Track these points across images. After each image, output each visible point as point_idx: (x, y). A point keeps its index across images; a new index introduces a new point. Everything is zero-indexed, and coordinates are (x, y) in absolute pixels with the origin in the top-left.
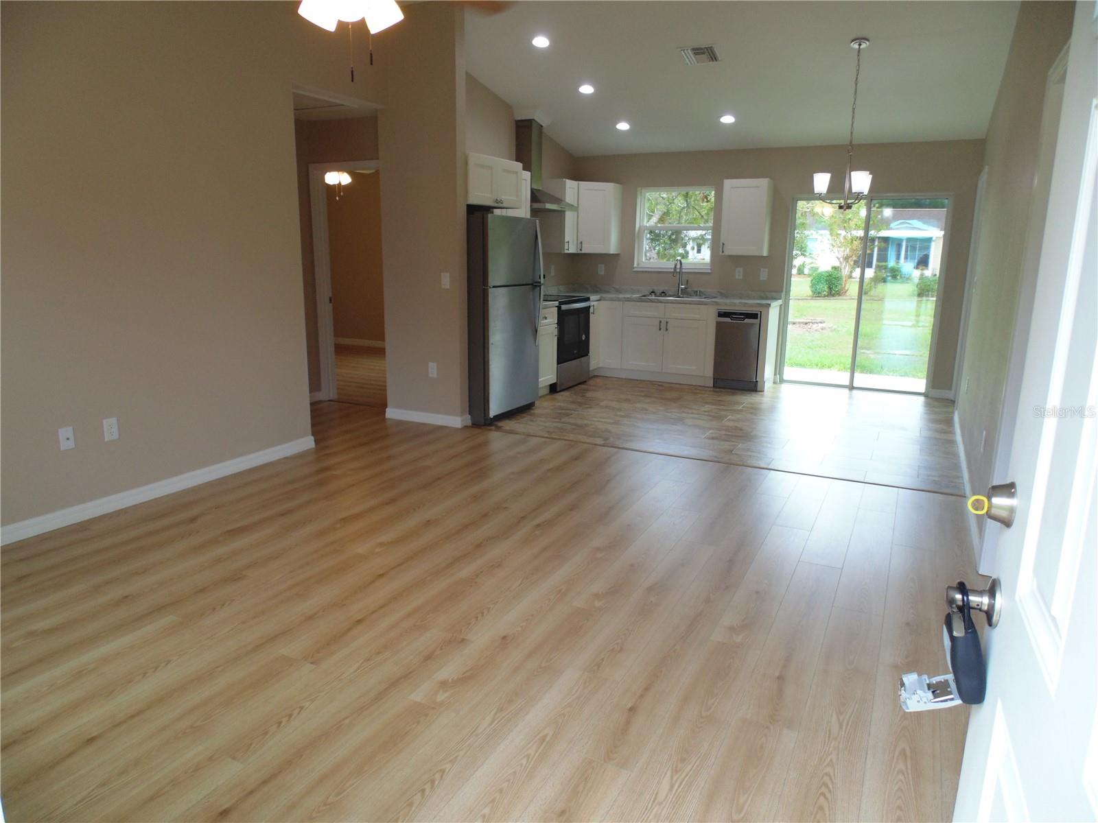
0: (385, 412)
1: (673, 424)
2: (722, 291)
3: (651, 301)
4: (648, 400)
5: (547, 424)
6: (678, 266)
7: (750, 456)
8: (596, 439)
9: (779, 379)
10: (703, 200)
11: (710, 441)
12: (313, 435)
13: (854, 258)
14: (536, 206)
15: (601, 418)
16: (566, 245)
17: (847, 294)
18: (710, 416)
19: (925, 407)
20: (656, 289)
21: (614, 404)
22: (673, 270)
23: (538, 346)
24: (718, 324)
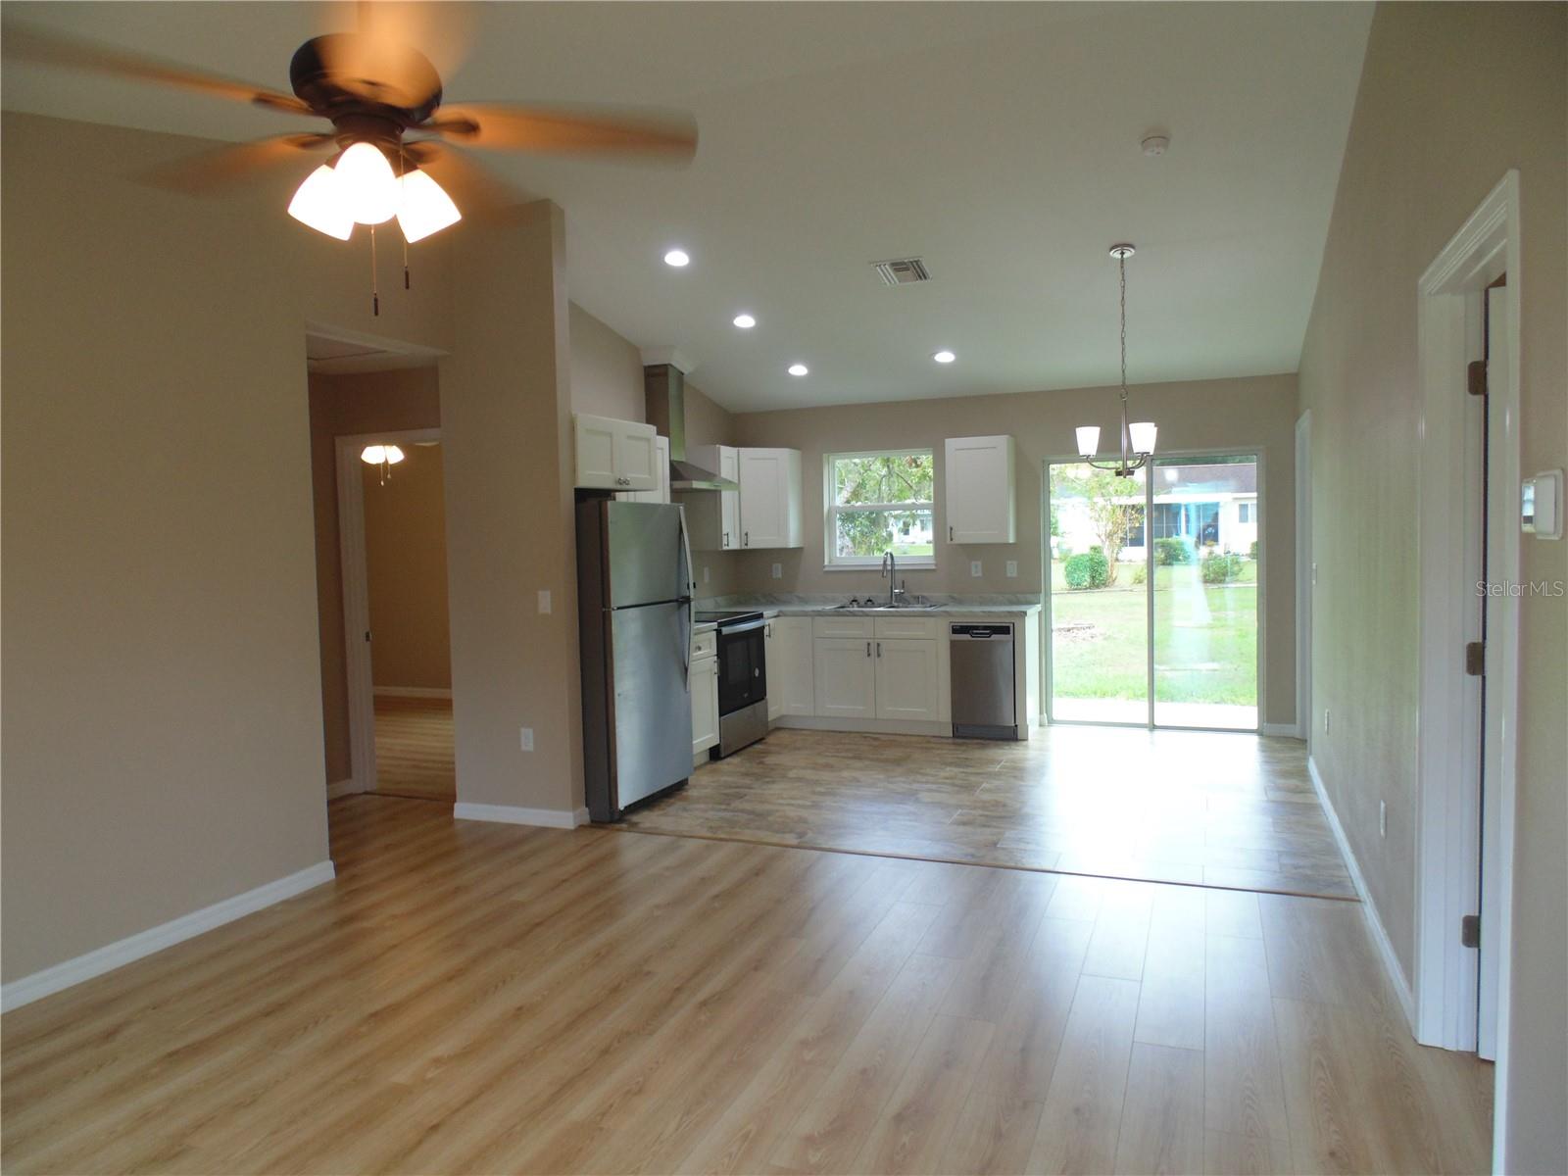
0: (453, 809)
1: (901, 803)
2: (955, 595)
3: (853, 614)
4: (858, 764)
5: (710, 814)
6: (889, 562)
7: (1025, 850)
8: (787, 836)
9: (1048, 720)
10: (911, 465)
11: (961, 829)
12: (331, 859)
13: (1121, 535)
14: (679, 485)
15: (791, 798)
16: (725, 538)
17: (1116, 583)
18: (954, 785)
19: (1263, 751)
20: (858, 596)
21: (809, 774)
22: (881, 568)
23: (690, 691)
24: (953, 644)
